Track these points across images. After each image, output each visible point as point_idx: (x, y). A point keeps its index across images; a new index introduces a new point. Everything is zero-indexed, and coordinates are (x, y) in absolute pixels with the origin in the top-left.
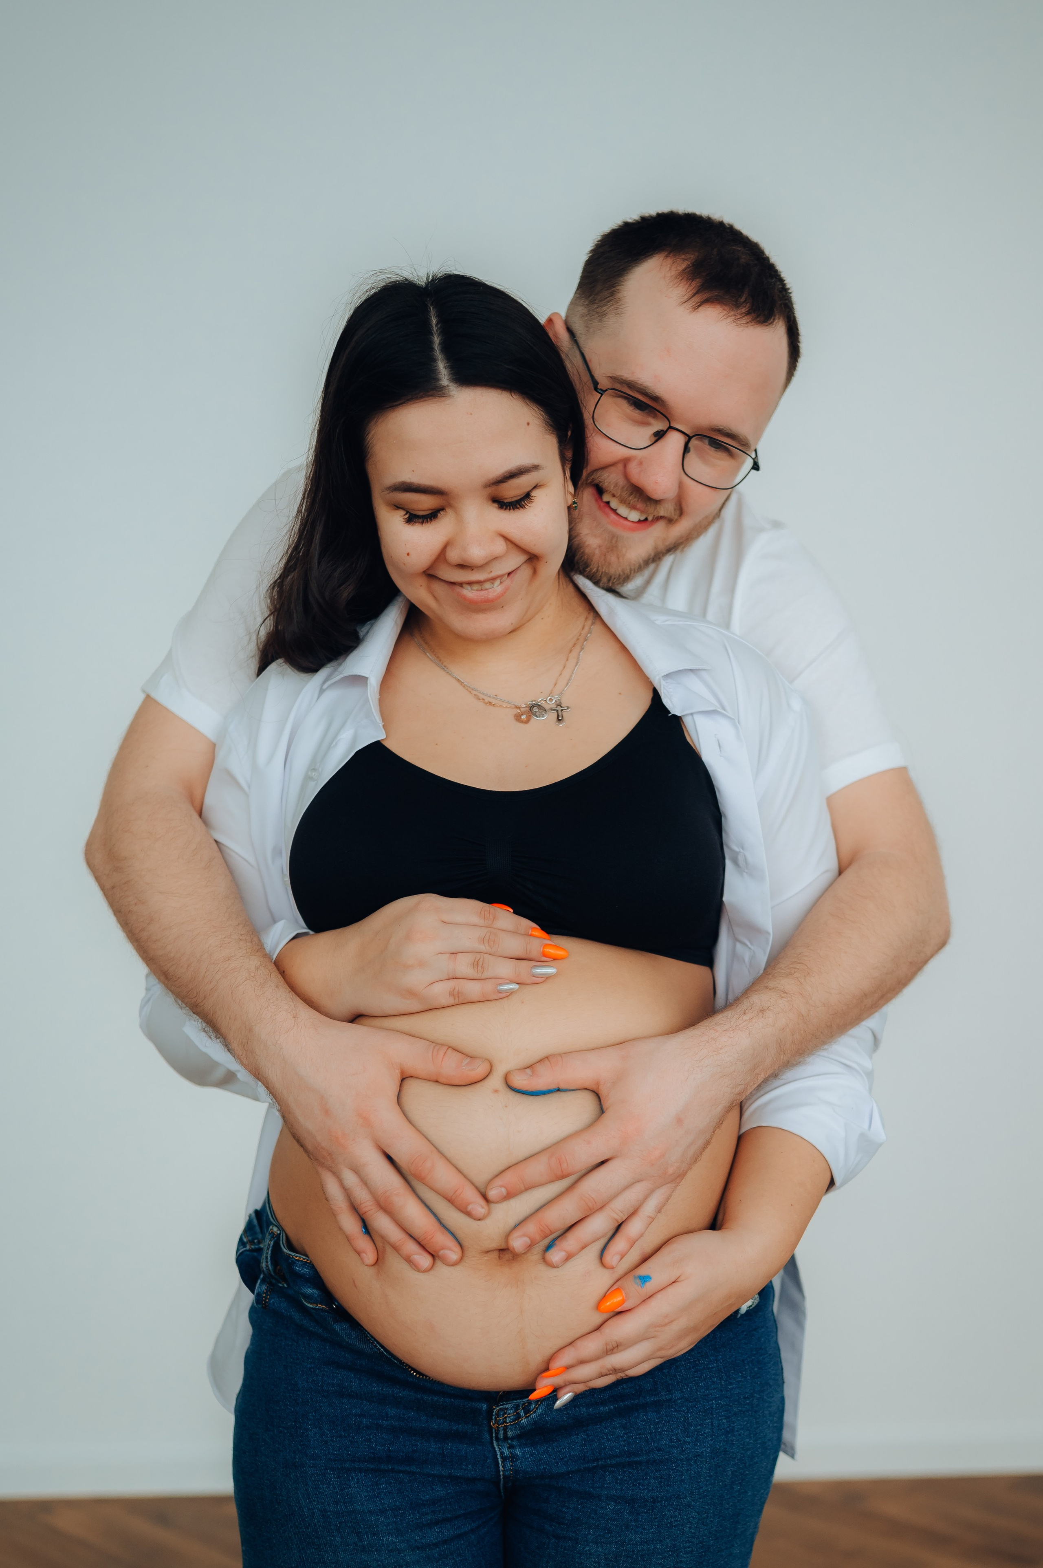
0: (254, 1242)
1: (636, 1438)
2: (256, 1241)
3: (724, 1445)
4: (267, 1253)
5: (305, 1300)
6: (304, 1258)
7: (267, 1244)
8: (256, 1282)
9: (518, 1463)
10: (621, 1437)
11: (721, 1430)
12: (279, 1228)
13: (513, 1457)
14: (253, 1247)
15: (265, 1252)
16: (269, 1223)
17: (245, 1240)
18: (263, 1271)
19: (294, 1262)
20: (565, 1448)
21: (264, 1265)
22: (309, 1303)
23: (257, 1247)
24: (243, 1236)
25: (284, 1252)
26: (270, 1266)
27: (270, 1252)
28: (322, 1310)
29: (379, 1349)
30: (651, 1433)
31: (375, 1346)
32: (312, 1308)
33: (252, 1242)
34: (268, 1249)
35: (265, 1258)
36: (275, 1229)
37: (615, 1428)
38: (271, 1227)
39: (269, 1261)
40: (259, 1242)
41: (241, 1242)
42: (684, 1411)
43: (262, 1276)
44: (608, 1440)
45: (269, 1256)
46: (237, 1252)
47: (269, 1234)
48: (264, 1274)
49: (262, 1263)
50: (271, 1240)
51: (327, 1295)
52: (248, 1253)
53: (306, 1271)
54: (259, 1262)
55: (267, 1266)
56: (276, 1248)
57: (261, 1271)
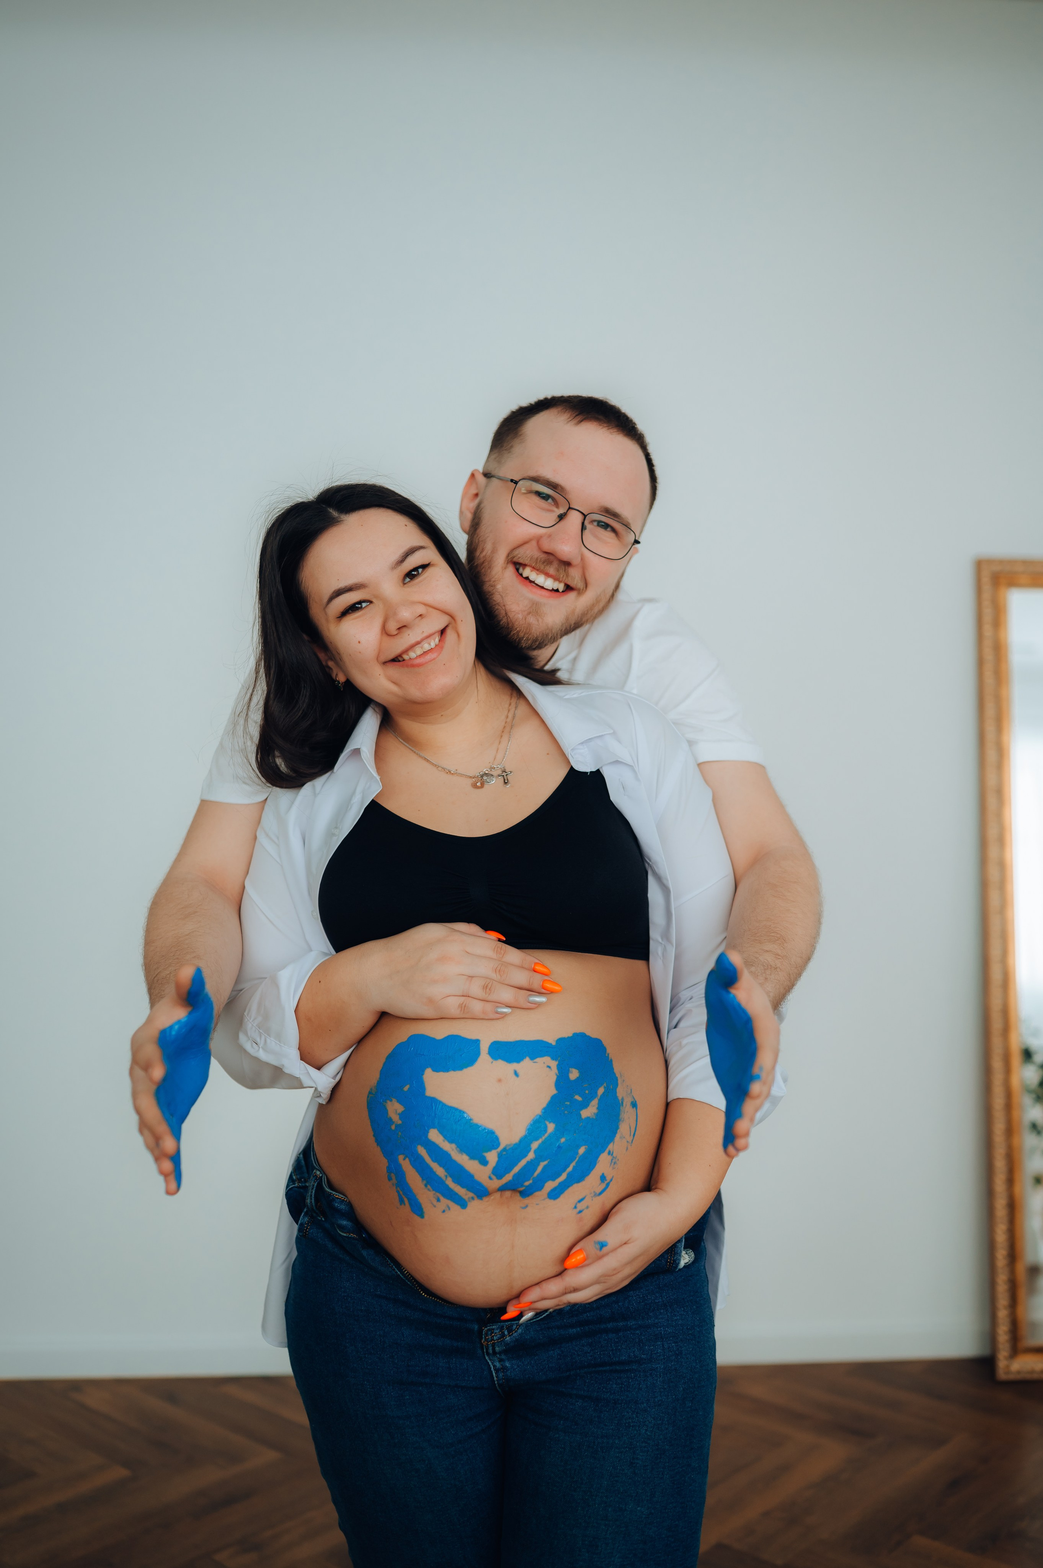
0: (301, 1180)
1: (600, 1354)
2: (302, 1180)
3: (675, 1365)
4: (312, 1192)
5: (340, 1230)
6: (342, 1196)
7: (312, 1184)
8: (301, 1214)
9: (508, 1373)
10: (589, 1353)
11: (671, 1352)
12: (321, 1172)
13: (504, 1369)
14: (300, 1184)
15: (310, 1191)
16: (314, 1168)
17: (294, 1177)
18: (308, 1206)
19: (334, 1199)
20: (544, 1361)
21: (308, 1201)
22: (343, 1232)
23: (303, 1185)
24: (293, 1174)
25: (326, 1191)
26: (313, 1202)
27: (314, 1192)
28: (354, 1238)
29: (396, 1272)
30: (612, 1350)
31: (394, 1270)
32: (346, 1237)
33: (299, 1180)
34: (313, 1189)
35: (309, 1196)
36: (318, 1173)
37: (583, 1346)
38: (315, 1171)
39: (313, 1199)
40: (306, 1181)
41: (291, 1179)
42: (638, 1334)
43: (305, 1210)
44: (579, 1355)
45: (313, 1194)
46: (287, 1187)
47: (313, 1176)
48: (308, 1208)
49: (307, 1199)
50: (315, 1182)
51: (359, 1226)
52: (296, 1189)
53: (343, 1207)
54: (304, 1199)
55: (311, 1202)
56: (320, 1187)
57: (305, 1205)
